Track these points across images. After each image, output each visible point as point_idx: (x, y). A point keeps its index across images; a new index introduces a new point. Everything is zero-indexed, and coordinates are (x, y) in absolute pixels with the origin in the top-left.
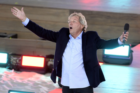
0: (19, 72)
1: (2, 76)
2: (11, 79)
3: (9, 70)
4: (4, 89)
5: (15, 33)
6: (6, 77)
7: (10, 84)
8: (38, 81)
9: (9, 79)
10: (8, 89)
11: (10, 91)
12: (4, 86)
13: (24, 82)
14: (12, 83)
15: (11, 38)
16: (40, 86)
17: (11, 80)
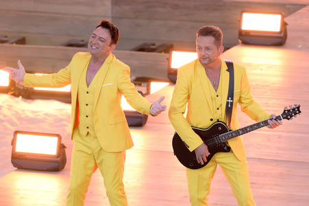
0: (29, 101)
1: (3, 108)
2: (17, 112)
3: (13, 97)
4: (6, 128)
5: (21, 36)
6: (8, 109)
7: (15, 120)
8: (62, 115)
9: (14, 113)
10: (14, 129)
11: (16, 132)
12: (6, 124)
13: (39, 117)
14: (19, 118)
15: (14, 45)
16: (65, 123)
17: (17, 115)
